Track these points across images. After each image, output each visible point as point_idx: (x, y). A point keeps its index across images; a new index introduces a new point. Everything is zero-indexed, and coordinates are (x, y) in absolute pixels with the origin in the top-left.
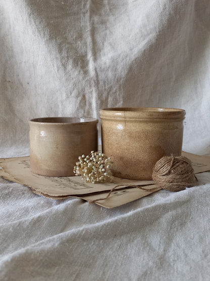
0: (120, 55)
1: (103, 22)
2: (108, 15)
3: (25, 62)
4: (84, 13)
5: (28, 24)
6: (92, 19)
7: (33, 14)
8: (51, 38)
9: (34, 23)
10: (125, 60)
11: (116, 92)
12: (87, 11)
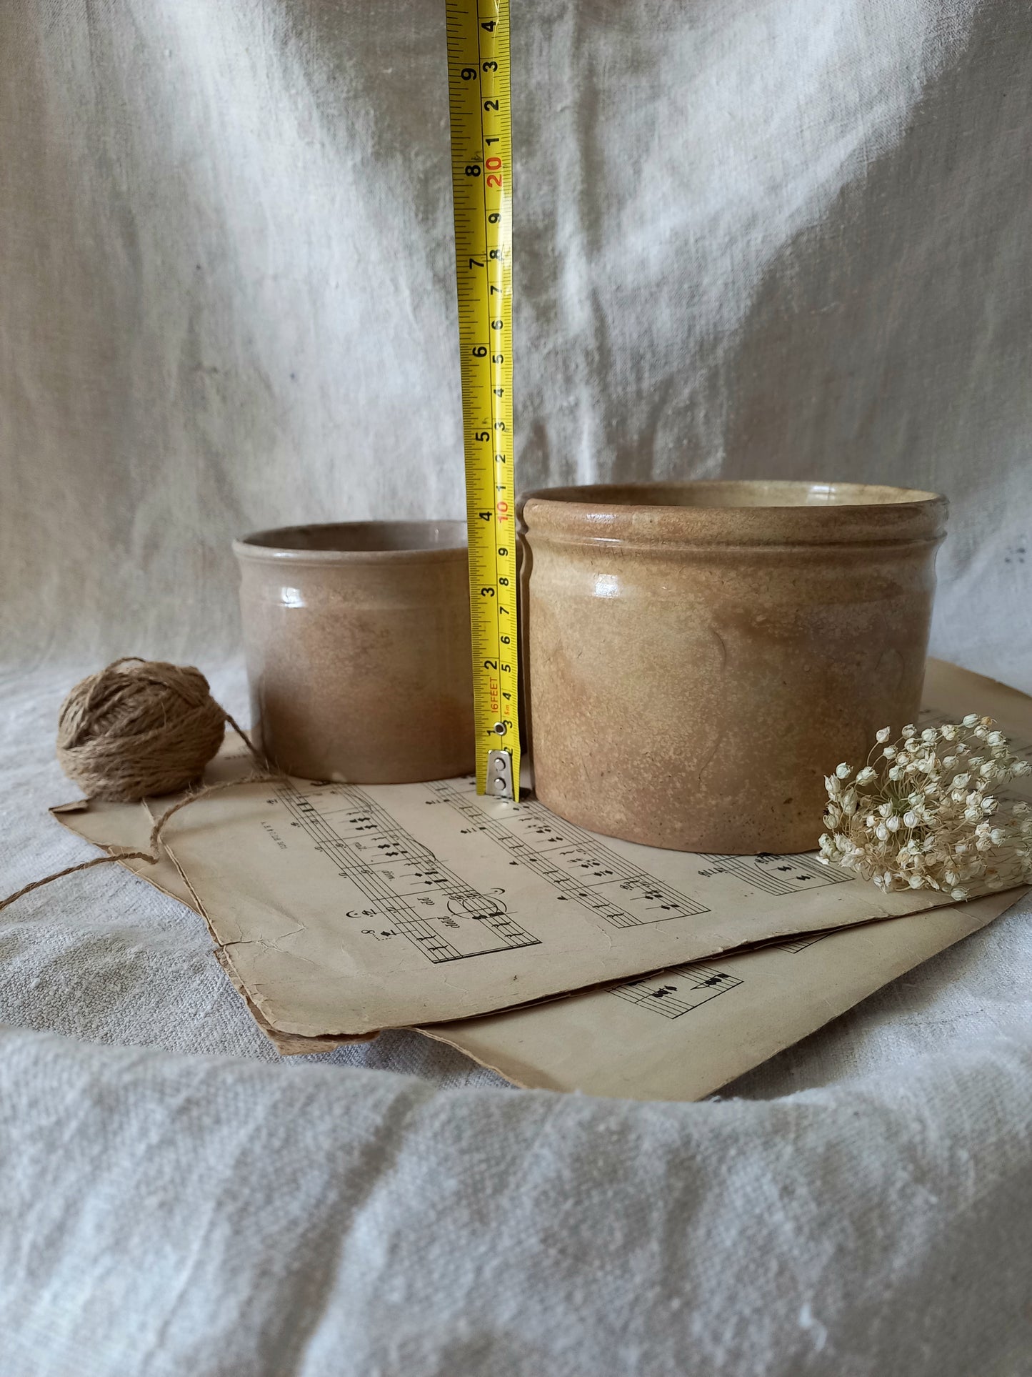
0: (715, 219)
1: (639, 63)
2: (668, 26)
3: (275, 278)
4: (548, 22)
5: (278, 84)
6: (585, 48)
7: (299, 34)
8: (382, 153)
9: (301, 82)
10: (741, 244)
11: (692, 405)
12: (564, 8)
